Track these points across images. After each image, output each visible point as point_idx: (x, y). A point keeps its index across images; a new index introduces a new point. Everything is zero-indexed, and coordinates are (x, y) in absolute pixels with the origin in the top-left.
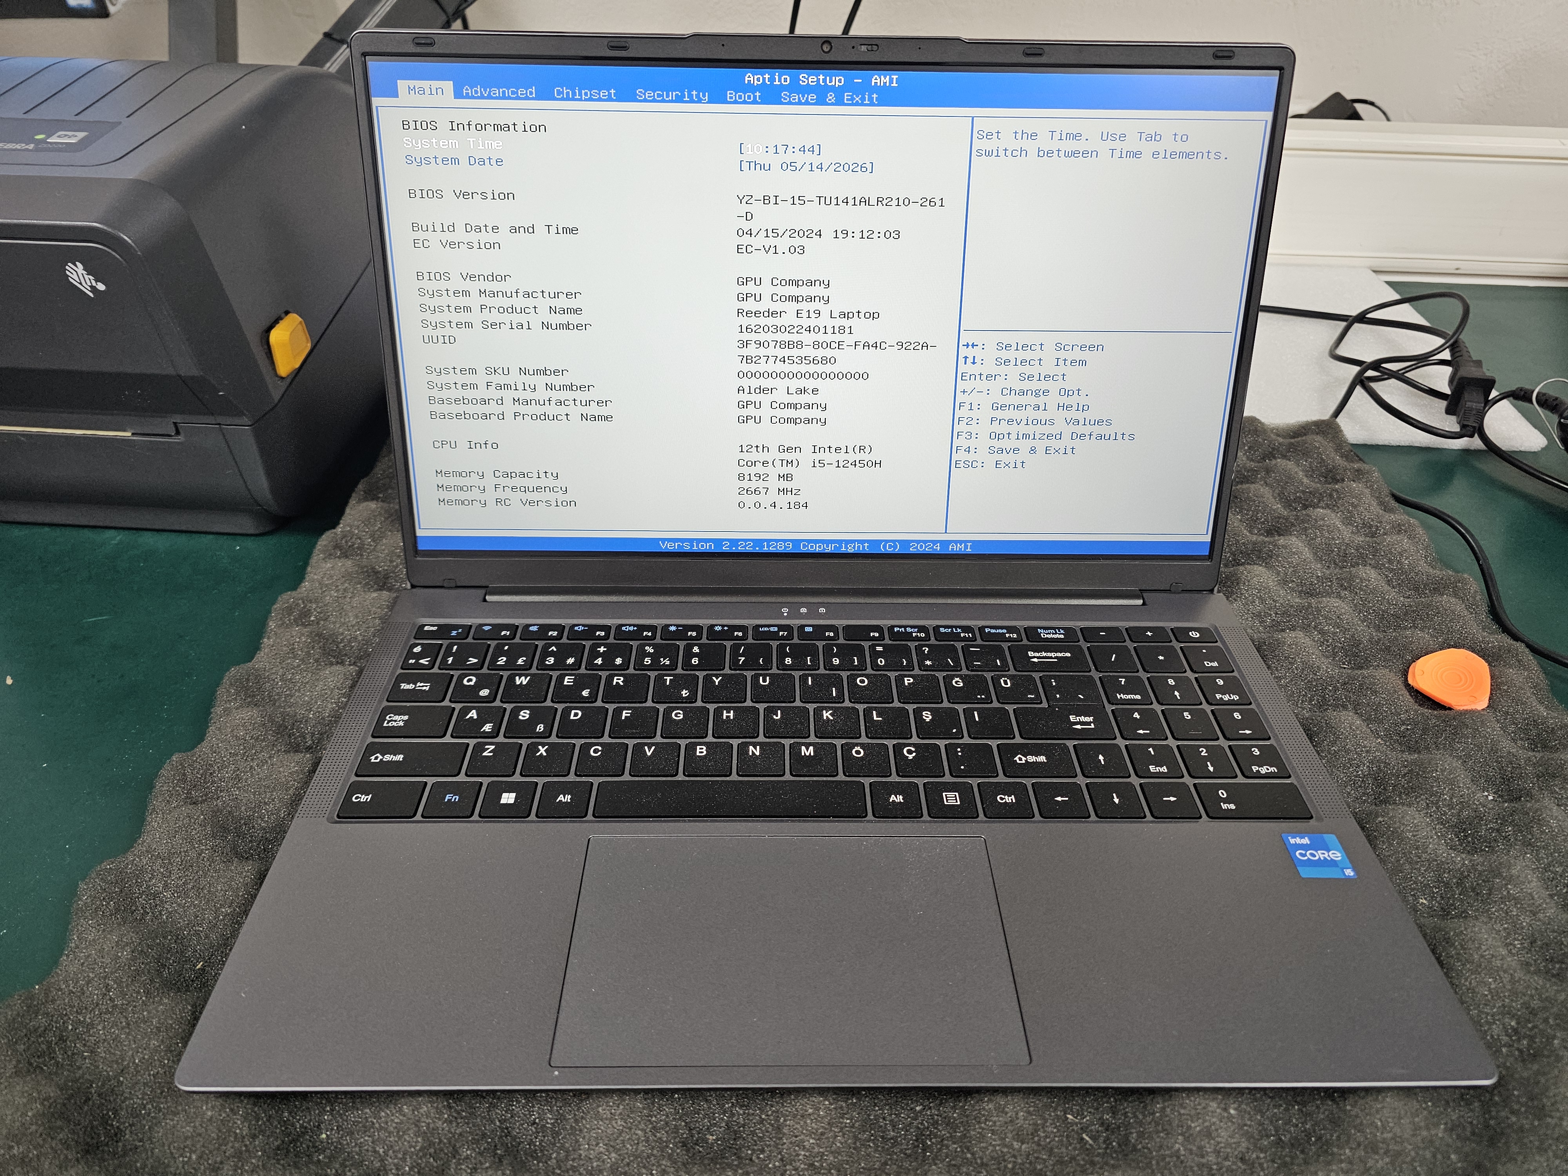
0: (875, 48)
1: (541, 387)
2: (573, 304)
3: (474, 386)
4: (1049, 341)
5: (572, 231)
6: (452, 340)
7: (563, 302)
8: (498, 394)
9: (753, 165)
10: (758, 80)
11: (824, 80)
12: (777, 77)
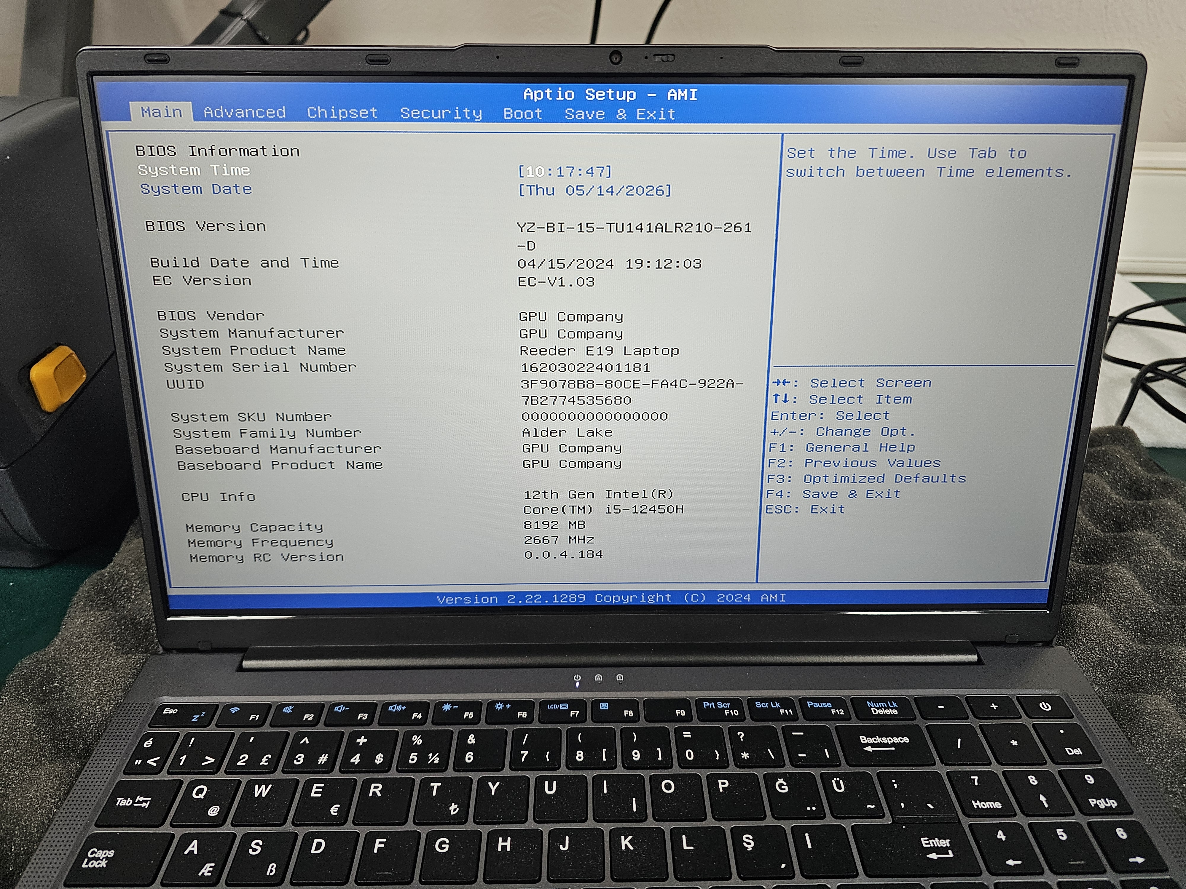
0: (671, 58)
1: (301, 434)
2: (335, 343)
3: (226, 434)
4: (871, 376)
5: (333, 264)
6: (200, 384)
7: (321, 341)
8: (253, 443)
9: (534, 189)
10: (539, 95)
11: (614, 95)
12: (560, 92)
